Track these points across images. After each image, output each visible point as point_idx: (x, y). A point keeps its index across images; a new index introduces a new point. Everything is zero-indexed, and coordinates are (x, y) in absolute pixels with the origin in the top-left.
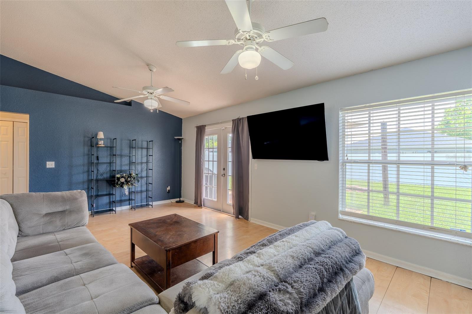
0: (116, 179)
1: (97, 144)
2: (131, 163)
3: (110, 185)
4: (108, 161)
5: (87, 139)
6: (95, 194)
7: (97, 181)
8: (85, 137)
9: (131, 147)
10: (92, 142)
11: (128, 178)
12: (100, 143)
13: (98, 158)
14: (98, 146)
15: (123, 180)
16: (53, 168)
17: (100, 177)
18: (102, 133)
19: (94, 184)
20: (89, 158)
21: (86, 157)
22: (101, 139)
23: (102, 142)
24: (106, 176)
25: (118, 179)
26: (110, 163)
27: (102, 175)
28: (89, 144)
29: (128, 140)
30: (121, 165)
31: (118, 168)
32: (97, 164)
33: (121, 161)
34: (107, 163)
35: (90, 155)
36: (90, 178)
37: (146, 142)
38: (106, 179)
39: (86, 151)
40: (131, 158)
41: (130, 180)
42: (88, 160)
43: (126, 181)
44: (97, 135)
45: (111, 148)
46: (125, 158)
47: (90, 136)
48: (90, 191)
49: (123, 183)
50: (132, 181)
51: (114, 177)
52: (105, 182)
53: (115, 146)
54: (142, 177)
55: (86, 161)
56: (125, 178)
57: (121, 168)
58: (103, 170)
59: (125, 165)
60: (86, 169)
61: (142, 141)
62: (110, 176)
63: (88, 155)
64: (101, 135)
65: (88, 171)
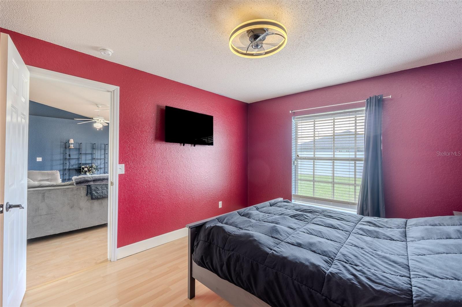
0: (82, 168)
1: (69, 146)
2: (93, 159)
3: (78, 173)
4: (77, 158)
5: (62, 144)
6: (67, 178)
7: (69, 170)
8: (61, 142)
9: (93, 148)
10: (66, 146)
11: (90, 168)
12: (71, 146)
13: (70, 155)
14: (69, 148)
15: (86, 169)
16: (41, 161)
17: (71, 167)
18: (72, 140)
19: (67, 172)
20: (63, 156)
21: (62, 155)
22: (72, 144)
23: (72, 145)
24: (76, 167)
25: (83, 169)
26: (78, 159)
27: (72, 166)
28: (64, 147)
29: (91, 144)
30: (86, 160)
31: (83, 162)
32: (69, 159)
33: (86, 158)
34: (76, 159)
35: (64, 154)
36: (64, 168)
37: (104, 145)
38: (75, 169)
39: (62, 152)
40: (93, 156)
41: (91, 169)
42: (63, 157)
43: (88, 170)
44: (69, 141)
45: (79, 149)
46: (89, 155)
47: (65, 142)
48: (64, 176)
49: (86, 171)
50: (92, 170)
51: (80, 167)
52: (75, 170)
53: (81, 148)
54: (101, 168)
55: (62, 157)
56: (87, 168)
57: (86, 162)
58: (74, 163)
59: (88, 160)
60: (62, 162)
61: (101, 144)
62: (78, 167)
63: (63, 153)
64: (72, 141)
65: (63, 164)
